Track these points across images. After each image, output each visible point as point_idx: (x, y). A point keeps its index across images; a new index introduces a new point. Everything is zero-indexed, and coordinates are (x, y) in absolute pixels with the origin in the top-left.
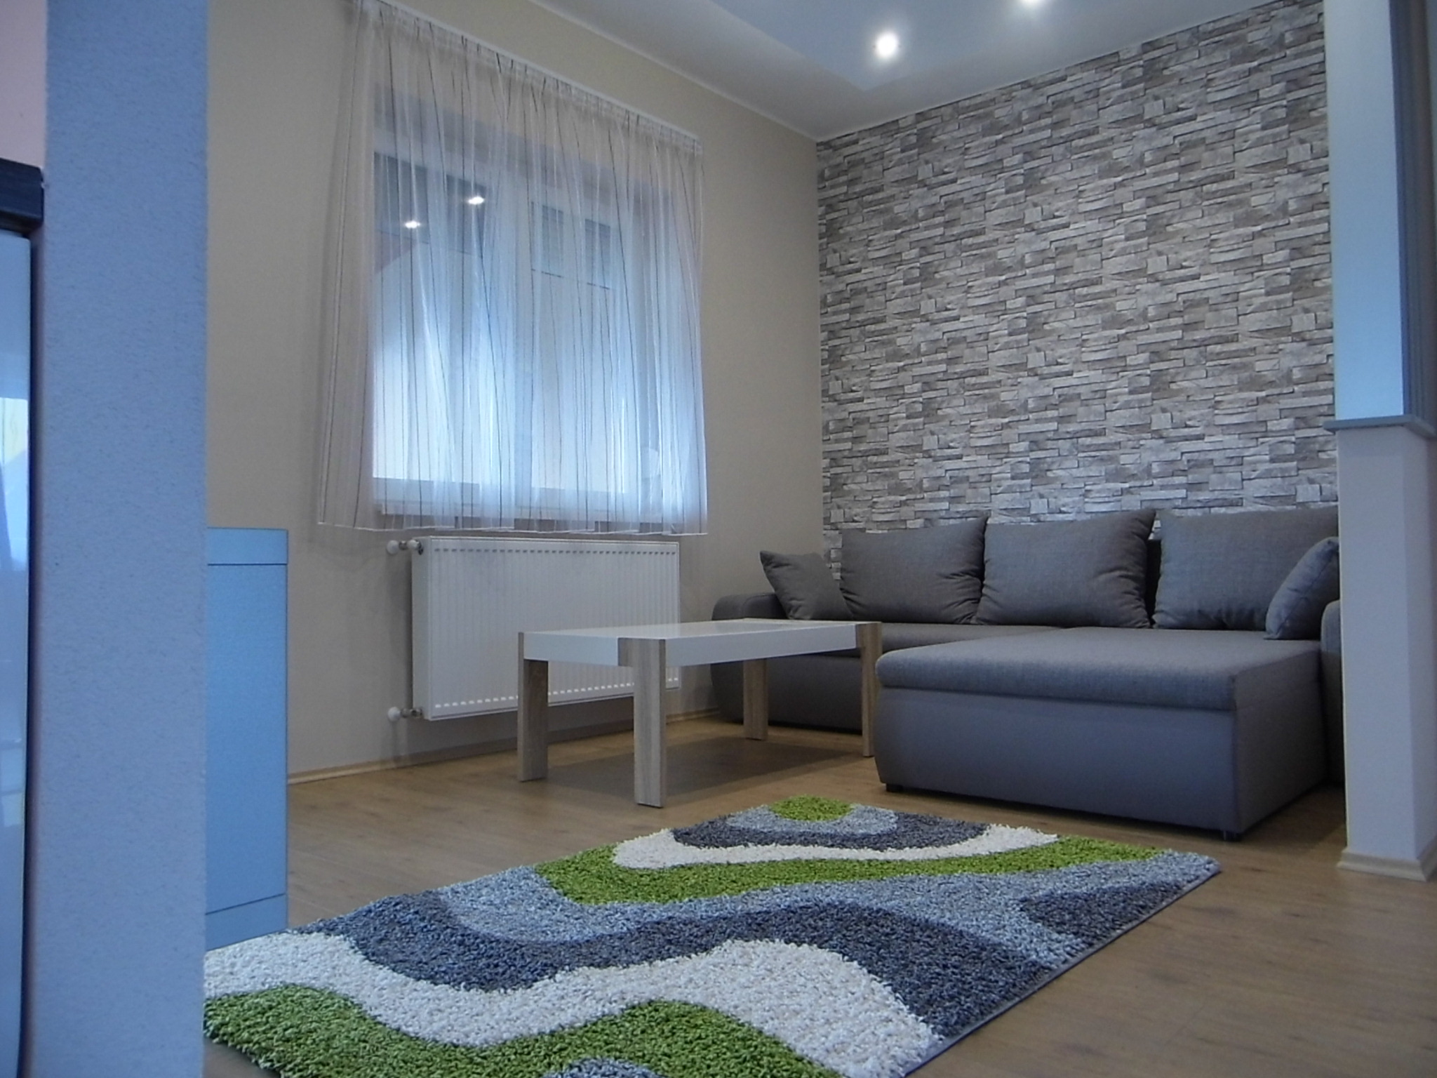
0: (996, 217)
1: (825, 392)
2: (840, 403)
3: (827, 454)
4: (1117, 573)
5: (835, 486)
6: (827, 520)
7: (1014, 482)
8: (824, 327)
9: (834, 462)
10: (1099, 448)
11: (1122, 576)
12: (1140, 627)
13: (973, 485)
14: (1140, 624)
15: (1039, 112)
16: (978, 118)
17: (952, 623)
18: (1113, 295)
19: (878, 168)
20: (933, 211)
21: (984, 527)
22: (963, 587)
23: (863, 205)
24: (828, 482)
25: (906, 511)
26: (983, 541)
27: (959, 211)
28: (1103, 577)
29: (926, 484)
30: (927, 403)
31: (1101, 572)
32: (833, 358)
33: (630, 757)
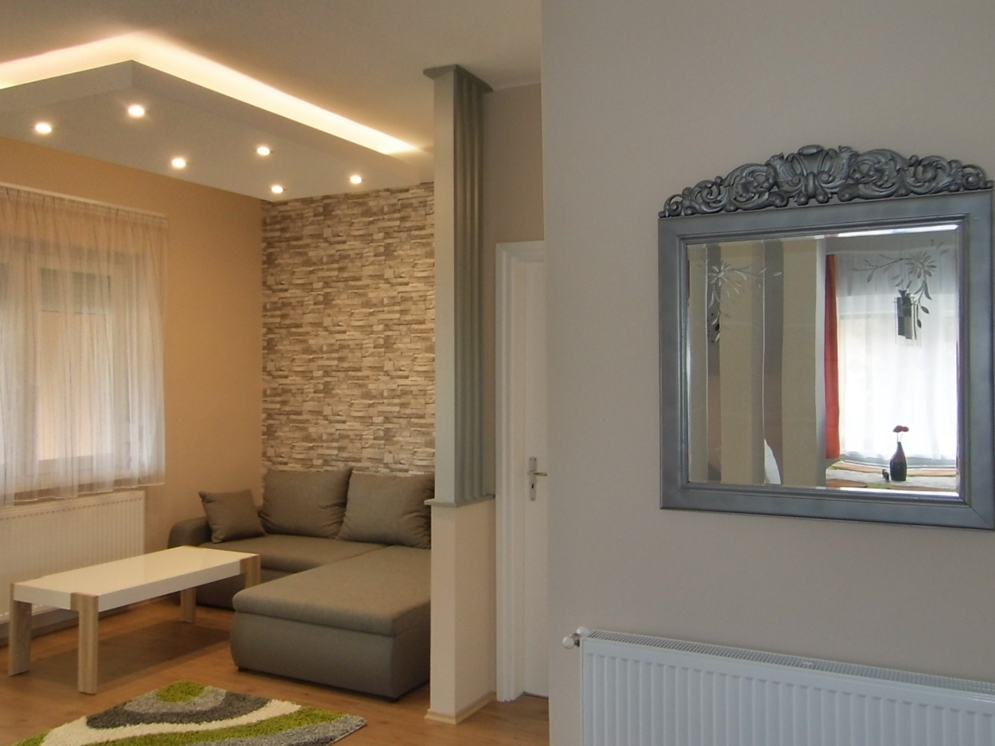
0: (369, 270)
1: (264, 369)
2: (274, 377)
3: (265, 410)
4: (415, 514)
5: (270, 432)
6: (264, 454)
7: (375, 442)
8: (265, 325)
9: (270, 416)
10: (422, 426)
11: (416, 516)
12: (424, 548)
13: (352, 441)
14: (423, 547)
15: (394, 209)
16: (360, 204)
17: (326, 537)
18: (431, 332)
19: (300, 224)
20: (332, 260)
21: (349, 474)
22: (334, 514)
23: (290, 247)
24: (265, 429)
25: (313, 453)
26: (347, 483)
27: (345, 263)
28: (407, 517)
29: (324, 437)
30: (326, 384)
31: (408, 513)
32: (270, 347)
33: (75, 652)
